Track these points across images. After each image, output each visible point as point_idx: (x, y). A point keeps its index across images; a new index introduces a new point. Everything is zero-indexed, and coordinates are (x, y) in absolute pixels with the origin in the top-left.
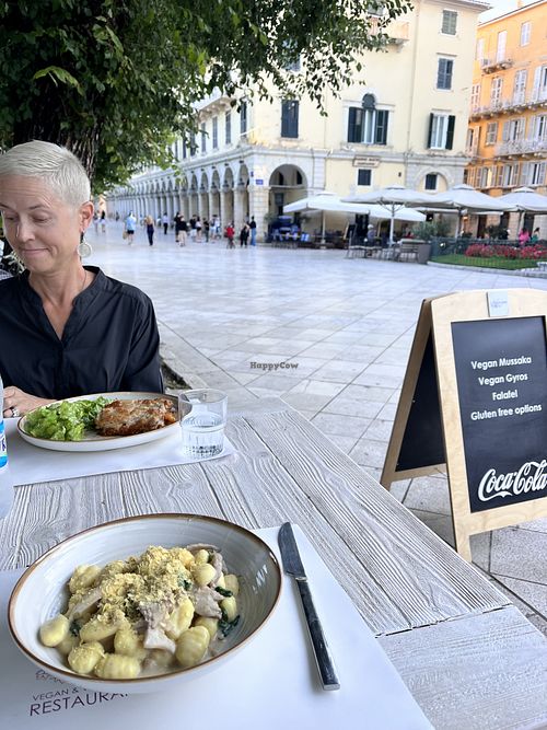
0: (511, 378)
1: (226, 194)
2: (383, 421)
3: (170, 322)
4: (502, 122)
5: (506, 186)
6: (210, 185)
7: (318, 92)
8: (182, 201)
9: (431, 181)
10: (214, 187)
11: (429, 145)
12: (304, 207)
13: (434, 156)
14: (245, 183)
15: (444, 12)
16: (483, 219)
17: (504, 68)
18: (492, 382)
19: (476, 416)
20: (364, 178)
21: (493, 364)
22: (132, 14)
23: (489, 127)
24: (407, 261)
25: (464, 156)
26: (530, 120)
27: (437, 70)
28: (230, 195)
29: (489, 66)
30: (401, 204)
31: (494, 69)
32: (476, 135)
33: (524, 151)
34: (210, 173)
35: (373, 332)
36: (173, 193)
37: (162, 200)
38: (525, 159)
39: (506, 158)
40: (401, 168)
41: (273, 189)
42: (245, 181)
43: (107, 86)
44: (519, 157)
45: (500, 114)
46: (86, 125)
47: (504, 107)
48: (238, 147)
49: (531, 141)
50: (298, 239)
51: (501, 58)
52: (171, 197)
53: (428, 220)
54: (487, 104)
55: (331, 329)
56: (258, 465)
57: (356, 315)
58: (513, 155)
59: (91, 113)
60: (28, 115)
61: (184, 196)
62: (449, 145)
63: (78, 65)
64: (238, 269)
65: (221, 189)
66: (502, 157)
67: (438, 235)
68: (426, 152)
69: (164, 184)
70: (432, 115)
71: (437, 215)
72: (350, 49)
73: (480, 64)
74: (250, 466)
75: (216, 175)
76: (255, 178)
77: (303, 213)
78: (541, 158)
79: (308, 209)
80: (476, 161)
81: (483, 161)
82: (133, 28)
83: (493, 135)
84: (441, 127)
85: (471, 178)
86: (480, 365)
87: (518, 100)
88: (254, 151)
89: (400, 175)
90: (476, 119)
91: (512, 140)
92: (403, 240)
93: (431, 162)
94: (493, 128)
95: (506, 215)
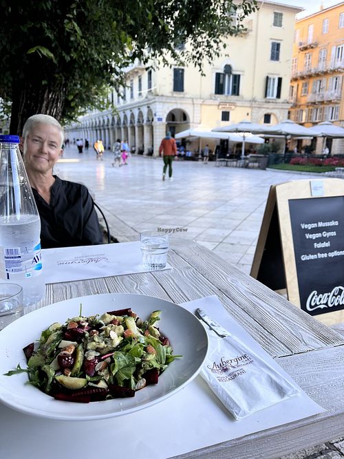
0: (325, 234)
1: (139, 127)
2: (243, 265)
3: (107, 206)
4: (312, 81)
5: (314, 121)
6: (129, 122)
7: (200, 61)
8: (111, 132)
9: (267, 118)
10: (131, 123)
11: (266, 96)
12: (188, 135)
13: (269, 102)
14: (150, 121)
15: (275, 13)
16: (300, 142)
17: (312, 48)
18: (314, 236)
19: (304, 258)
20: (226, 116)
21: (314, 225)
22: (86, 13)
23: (303, 84)
24: (253, 168)
25: (288, 103)
26: (329, 80)
27: (270, 49)
28: (142, 128)
29: (303, 46)
30: (249, 132)
31: (306, 49)
32: (295, 89)
33: (325, 99)
34: (129, 114)
35: (234, 211)
36: (106, 127)
37: (98, 132)
38: (326, 104)
39: (314, 103)
40: (249, 110)
41: (168, 124)
42: (151, 119)
43: (71, 58)
44: (322, 103)
45: (310, 76)
46: (58, 82)
47: (313, 71)
48: (146, 98)
49: (330, 93)
50: (185, 155)
51: (310, 41)
52: (104, 129)
53: (265, 142)
54: (302, 70)
55: (207, 209)
56: (186, 274)
57: (223, 200)
58: (319, 102)
59: (61, 74)
60: (22, 76)
61: (113, 129)
62: (278, 96)
63: (53, 45)
64: (147, 173)
65: (136, 124)
66: (312, 103)
67: (273, 152)
68: (264, 100)
69: (100, 122)
70: (267, 78)
71: (271, 140)
72: (219, 35)
73: (298, 45)
74: (181, 274)
75: (132, 115)
76: (157, 117)
77: (187, 139)
78: (336, 103)
79: (190, 136)
80: (295, 106)
81: (300, 106)
82: (87, 22)
83: (305, 90)
84: (273, 85)
85: (292, 116)
86: (306, 226)
87: (321, 67)
88: (157, 100)
89: (248, 114)
90: (295, 80)
91: (318, 93)
92: (250, 155)
93: (267, 106)
94: (306, 85)
95: (315, 139)
